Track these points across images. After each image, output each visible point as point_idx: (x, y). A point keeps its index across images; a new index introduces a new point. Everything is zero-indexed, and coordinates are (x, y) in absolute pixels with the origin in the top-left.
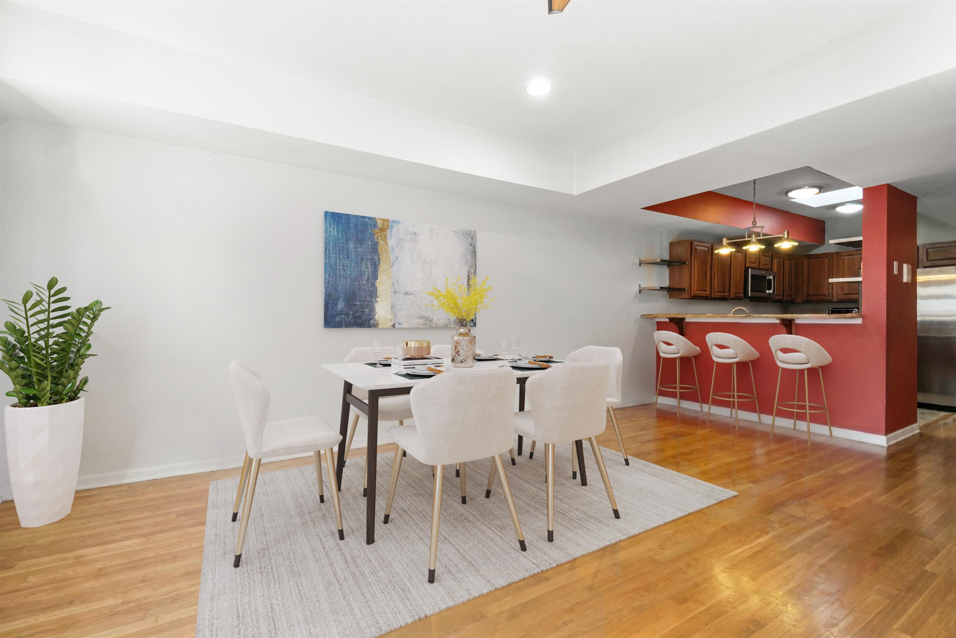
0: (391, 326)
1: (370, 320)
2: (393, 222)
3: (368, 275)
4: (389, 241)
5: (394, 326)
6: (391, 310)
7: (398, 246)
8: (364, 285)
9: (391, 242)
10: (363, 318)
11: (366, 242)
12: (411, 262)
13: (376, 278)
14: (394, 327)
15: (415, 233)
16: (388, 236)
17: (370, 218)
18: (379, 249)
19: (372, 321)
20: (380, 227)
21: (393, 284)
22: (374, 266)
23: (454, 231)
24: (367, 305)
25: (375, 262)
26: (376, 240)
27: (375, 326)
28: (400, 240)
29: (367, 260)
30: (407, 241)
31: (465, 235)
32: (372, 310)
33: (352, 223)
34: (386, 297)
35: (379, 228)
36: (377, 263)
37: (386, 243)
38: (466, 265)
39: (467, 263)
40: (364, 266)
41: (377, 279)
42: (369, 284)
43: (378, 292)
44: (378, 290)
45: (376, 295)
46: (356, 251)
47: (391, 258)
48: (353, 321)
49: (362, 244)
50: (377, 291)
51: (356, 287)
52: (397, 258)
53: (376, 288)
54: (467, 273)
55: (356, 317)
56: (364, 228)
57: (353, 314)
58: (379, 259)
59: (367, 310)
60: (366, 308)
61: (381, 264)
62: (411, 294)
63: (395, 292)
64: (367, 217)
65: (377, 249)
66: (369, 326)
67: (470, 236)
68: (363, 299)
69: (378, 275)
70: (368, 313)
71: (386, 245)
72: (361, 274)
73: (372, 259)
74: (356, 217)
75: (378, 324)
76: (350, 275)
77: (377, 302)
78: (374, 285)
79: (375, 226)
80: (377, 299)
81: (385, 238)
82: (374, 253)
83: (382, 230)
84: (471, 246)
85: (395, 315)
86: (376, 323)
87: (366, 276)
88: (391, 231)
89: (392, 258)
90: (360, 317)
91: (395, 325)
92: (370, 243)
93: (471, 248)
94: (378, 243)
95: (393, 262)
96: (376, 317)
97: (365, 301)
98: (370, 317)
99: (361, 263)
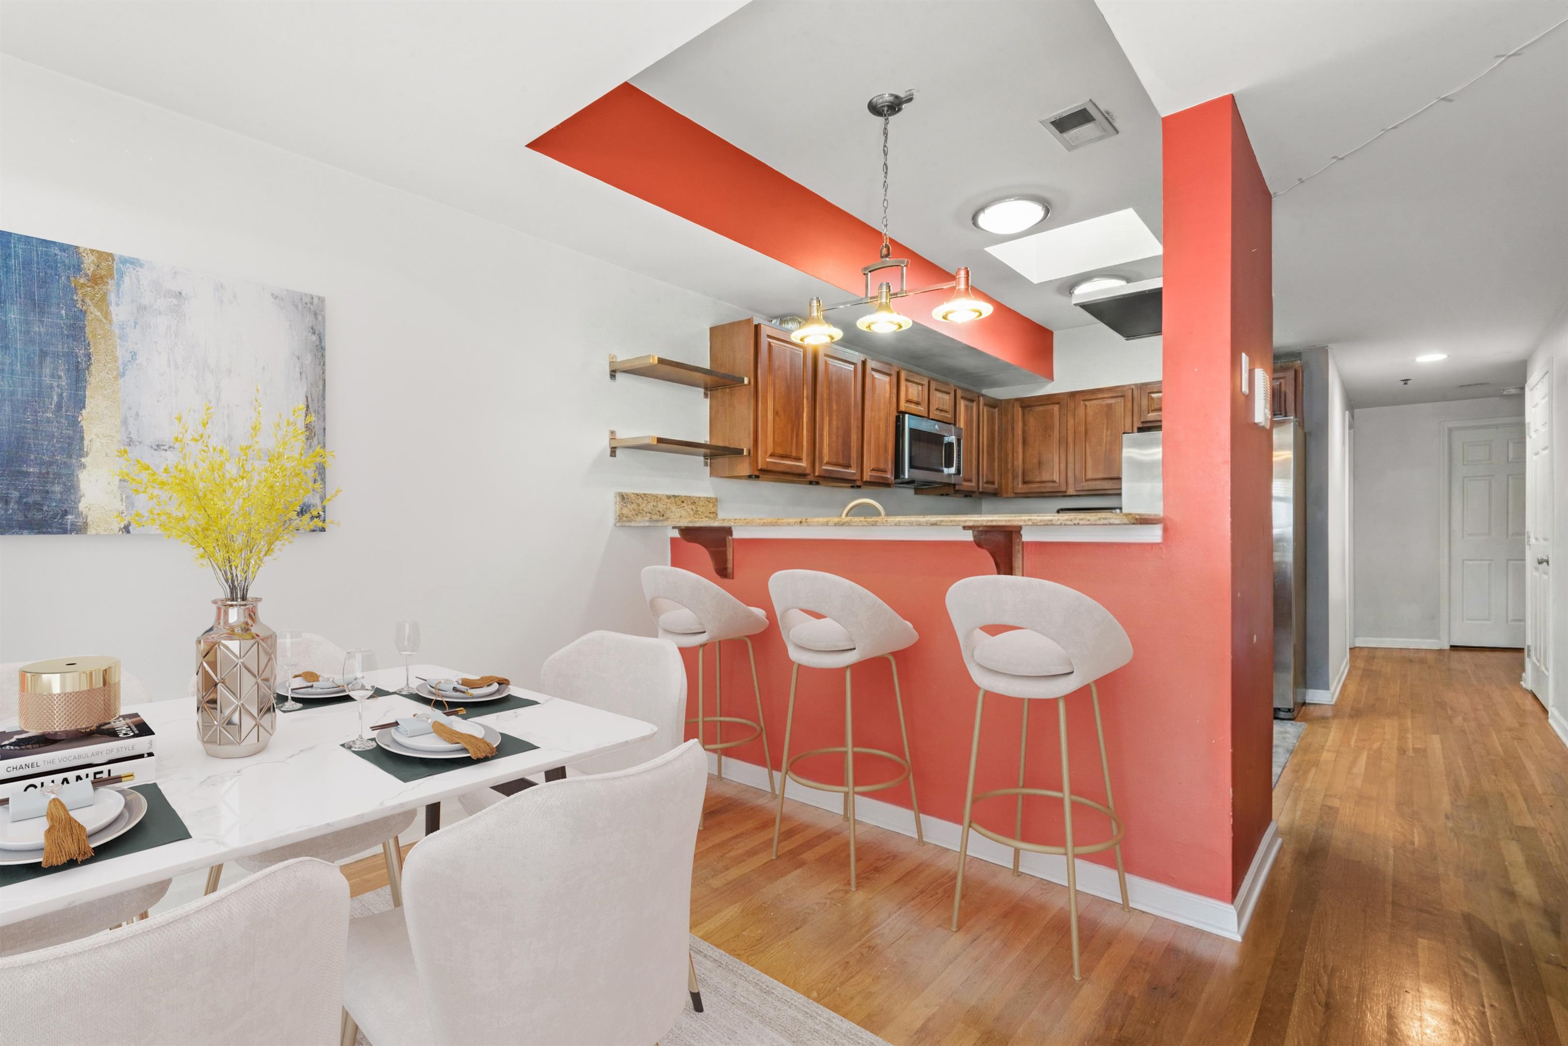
0: (120, 529)
1: (66, 513)
2: (125, 261)
3: (60, 396)
4: (113, 308)
5: (126, 529)
6: (120, 487)
7: (136, 323)
8: (49, 421)
9: (120, 312)
10: (45, 508)
11: (54, 310)
12: (169, 366)
13: (80, 403)
14: (128, 532)
15: (180, 293)
16: (112, 297)
17: (64, 248)
18: (87, 330)
19: (69, 517)
20: (90, 273)
21: (125, 422)
22: (74, 373)
23: (272, 294)
24: (58, 476)
25: (78, 362)
26: (79, 305)
27: (80, 529)
28: (142, 309)
29: (56, 356)
30: (160, 313)
31: (300, 307)
32: (71, 488)
33: (17, 256)
34: (107, 455)
35: (87, 275)
36: (84, 365)
37: (107, 314)
38: (301, 379)
39: (303, 375)
40: (47, 371)
41: (84, 407)
42: (63, 420)
43: (86, 442)
44: (86, 437)
45: (81, 449)
46: (28, 332)
47: (119, 353)
48: (20, 517)
49: (42, 313)
50: (82, 439)
51: (29, 426)
52: (134, 355)
53: (82, 432)
54: (305, 399)
55: (28, 507)
56: (49, 271)
57: (21, 497)
58: (89, 356)
59: (57, 488)
60: (53, 483)
61: (92, 368)
62: (170, 447)
63: (130, 442)
64: (55, 243)
65: (82, 329)
66: (64, 531)
67: (310, 309)
68: (46, 458)
69: (85, 397)
70: (59, 496)
71: (106, 318)
72: (40, 393)
73: (70, 355)
74: (27, 240)
75: (86, 524)
76: (12, 393)
77: (83, 466)
78: (74, 423)
79: (78, 268)
80: (83, 460)
81: (103, 302)
82: (75, 340)
83: (96, 280)
84: (314, 333)
85: (129, 502)
86: (80, 521)
87: (55, 398)
88: (118, 285)
89: (121, 353)
90: (38, 506)
91: (131, 528)
92: (63, 312)
93: (314, 338)
94: (83, 313)
95: (125, 365)
96: (82, 507)
97: (50, 464)
98: (65, 507)
99: (41, 363)
